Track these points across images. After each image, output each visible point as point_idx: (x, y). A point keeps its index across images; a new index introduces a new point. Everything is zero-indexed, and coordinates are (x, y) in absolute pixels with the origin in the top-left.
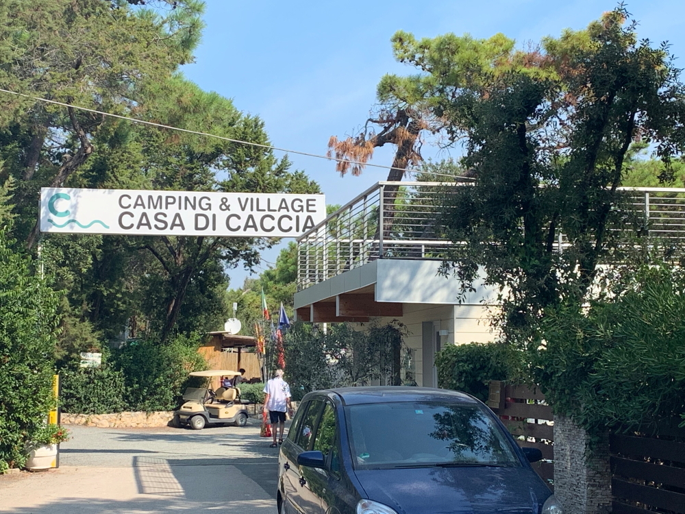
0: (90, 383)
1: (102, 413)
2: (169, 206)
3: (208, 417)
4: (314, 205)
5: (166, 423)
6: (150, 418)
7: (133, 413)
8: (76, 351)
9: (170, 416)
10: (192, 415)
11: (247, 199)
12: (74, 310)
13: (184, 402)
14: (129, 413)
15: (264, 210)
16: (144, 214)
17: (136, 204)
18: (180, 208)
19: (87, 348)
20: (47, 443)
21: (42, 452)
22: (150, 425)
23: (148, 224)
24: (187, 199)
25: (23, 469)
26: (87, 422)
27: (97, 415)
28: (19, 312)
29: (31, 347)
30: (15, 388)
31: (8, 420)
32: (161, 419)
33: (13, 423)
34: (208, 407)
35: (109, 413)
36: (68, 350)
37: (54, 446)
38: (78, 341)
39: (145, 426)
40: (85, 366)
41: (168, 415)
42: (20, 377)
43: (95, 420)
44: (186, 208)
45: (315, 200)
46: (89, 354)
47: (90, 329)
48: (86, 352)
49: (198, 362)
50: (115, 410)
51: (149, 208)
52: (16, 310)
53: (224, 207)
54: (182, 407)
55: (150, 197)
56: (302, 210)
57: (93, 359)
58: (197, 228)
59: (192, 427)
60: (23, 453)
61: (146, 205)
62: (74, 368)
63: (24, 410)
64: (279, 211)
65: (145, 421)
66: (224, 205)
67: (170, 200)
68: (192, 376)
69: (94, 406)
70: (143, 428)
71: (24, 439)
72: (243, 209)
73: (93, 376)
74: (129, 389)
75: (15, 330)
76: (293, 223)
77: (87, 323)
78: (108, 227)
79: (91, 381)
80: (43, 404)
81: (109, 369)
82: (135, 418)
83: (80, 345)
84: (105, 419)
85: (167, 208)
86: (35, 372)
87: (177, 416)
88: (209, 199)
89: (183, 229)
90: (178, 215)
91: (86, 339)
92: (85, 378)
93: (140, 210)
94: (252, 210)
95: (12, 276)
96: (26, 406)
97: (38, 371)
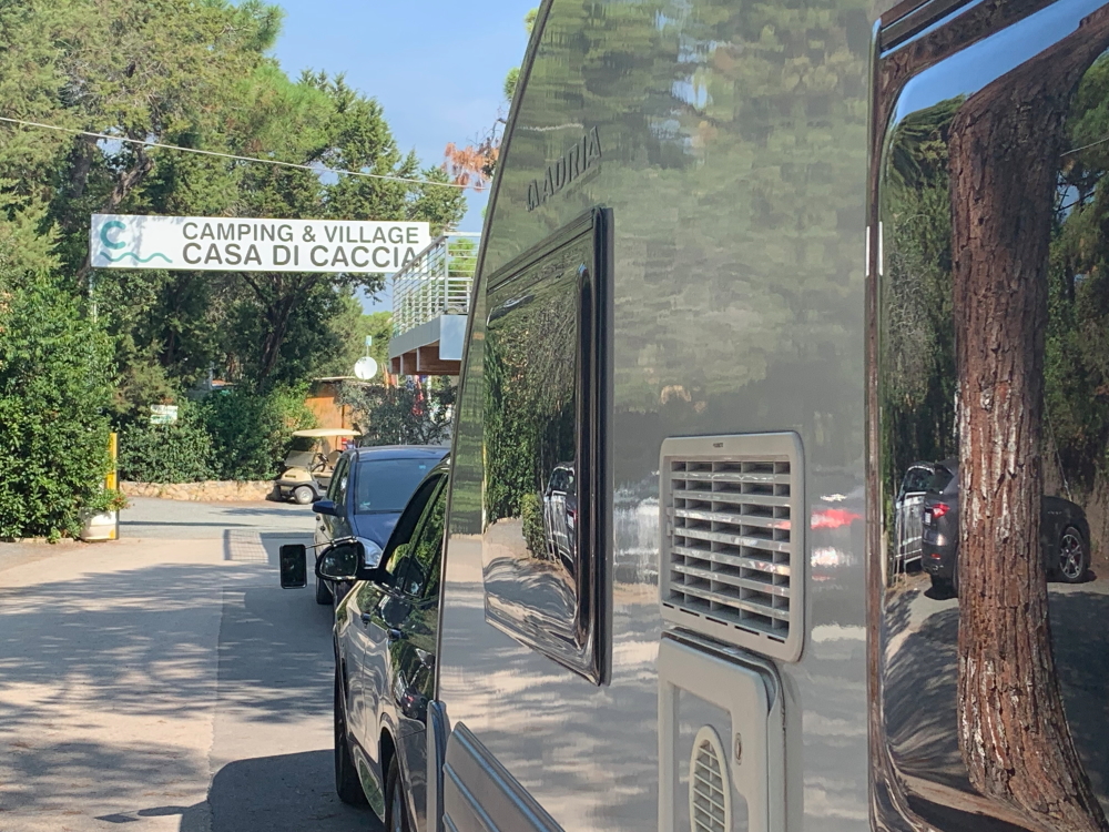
0: (162, 445)
1: (180, 482)
2: (243, 236)
3: (316, 488)
4: (415, 235)
5: (264, 496)
6: (242, 489)
7: (220, 483)
8: (145, 403)
9: (269, 487)
10: (296, 486)
11: (336, 228)
12: (141, 350)
13: (285, 469)
14: (214, 482)
15: (356, 241)
16: (213, 246)
17: (204, 234)
18: (255, 239)
19: (159, 399)
20: (104, 510)
21: (99, 520)
22: (243, 499)
23: (218, 258)
24: (263, 227)
25: (78, 539)
26: (160, 493)
27: (173, 485)
28: (68, 361)
29: (84, 402)
30: (66, 448)
31: (59, 484)
32: (256, 491)
33: (65, 486)
34: (316, 476)
35: (189, 482)
36: (134, 402)
37: (113, 514)
38: (147, 391)
39: (236, 499)
40: (157, 422)
41: (266, 486)
42: (72, 435)
43: (171, 491)
44: (263, 239)
45: (416, 229)
46: (162, 407)
47: (162, 375)
48: (158, 404)
49: (304, 416)
50: (197, 479)
51: (219, 238)
52: (65, 359)
53: (308, 237)
54: (284, 476)
55: (220, 226)
56: (401, 240)
57: (167, 414)
58: (276, 263)
59: (296, 502)
60: (77, 520)
61: (216, 235)
62: (144, 426)
63: (77, 474)
64: (374, 241)
65: (236, 493)
66: (309, 235)
67: (244, 229)
68: (296, 437)
69: (169, 473)
70: (234, 501)
71: (78, 505)
72: (331, 240)
73: (167, 435)
74: (214, 452)
75: (65, 381)
76: (391, 257)
77: (157, 367)
78: (170, 261)
79: (165, 442)
80: (98, 466)
81: (187, 426)
82: (222, 489)
83: (150, 395)
84: (184, 490)
85: (240, 238)
86: (89, 429)
87: (278, 487)
88: (290, 228)
89: (260, 263)
90: (253, 247)
91: (157, 388)
92: (156, 437)
93: (207, 241)
94: (341, 240)
95: (59, 320)
96: (80, 468)
97: (93, 428)
